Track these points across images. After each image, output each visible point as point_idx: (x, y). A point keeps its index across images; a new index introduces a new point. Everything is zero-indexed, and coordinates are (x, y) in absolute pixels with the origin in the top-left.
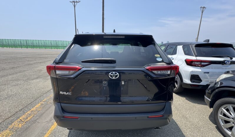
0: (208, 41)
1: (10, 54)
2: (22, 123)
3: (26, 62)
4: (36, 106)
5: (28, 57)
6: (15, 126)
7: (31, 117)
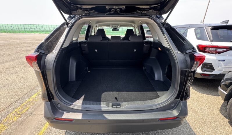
0: (228, 22)
1: (7, 39)
2: (17, 115)
3: (24, 48)
4: (33, 97)
5: (26, 43)
6: (9, 119)
7: (27, 109)
